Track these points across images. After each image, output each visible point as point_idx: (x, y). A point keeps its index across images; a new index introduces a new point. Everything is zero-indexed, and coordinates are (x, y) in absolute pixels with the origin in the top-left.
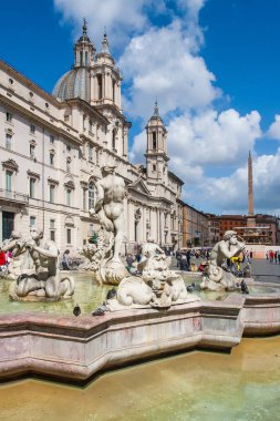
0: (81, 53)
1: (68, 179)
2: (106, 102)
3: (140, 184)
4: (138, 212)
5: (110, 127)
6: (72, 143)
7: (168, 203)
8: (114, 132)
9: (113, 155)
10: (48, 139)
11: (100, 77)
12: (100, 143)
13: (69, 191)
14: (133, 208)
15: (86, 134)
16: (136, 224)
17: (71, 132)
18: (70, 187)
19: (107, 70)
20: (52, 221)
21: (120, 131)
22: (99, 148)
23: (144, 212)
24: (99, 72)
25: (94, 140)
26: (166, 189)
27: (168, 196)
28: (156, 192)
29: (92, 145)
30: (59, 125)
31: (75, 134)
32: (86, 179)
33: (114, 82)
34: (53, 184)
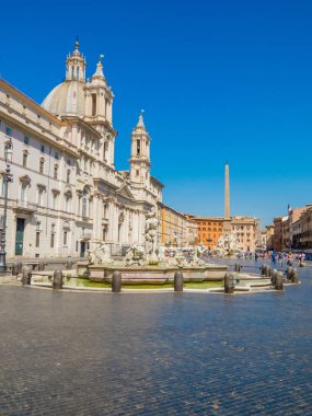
0: (73, 68)
1: (68, 189)
2: (100, 119)
3: (125, 188)
4: (122, 214)
5: (102, 141)
6: (71, 158)
7: (149, 206)
8: (105, 145)
9: (104, 165)
11: (94, 96)
12: (93, 155)
13: (67, 200)
14: (117, 212)
15: (83, 149)
16: (120, 225)
17: (71, 148)
18: (68, 195)
19: (101, 91)
20: (53, 225)
21: (110, 143)
22: (93, 160)
23: (127, 214)
24: (94, 92)
25: (89, 153)
26: (148, 193)
27: (149, 199)
28: (139, 196)
29: (87, 157)
30: (62, 143)
31: (74, 150)
32: (81, 187)
33: (107, 100)
34: (56, 193)
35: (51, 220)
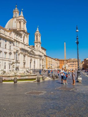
0: (15, 13)
1: (10, 51)
2: (22, 29)
3: (32, 51)
4: (31, 59)
5: (23, 36)
6: (11, 42)
7: (41, 56)
8: (24, 37)
9: (23, 44)
10: (4, 41)
11: (20, 22)
13: (10, 55)
14: (29, 58)
15: (15, 39)
16: (30, 63)
17: (11, 39)
18: (10, 54)
19: (22, 20)
20: (5, 63)
21: (26, 37)
22: (19, 42)
23: (33, 59)
24: (20, 21)
25: (18, 40)
26: (40, 52)
27: (41, 54)
28: (37, 53)
30: (7, 37)
31: (12, 39)
32: (15, 51)
33: (24, 23)
34: (6, 53)
35: (4, 62)
